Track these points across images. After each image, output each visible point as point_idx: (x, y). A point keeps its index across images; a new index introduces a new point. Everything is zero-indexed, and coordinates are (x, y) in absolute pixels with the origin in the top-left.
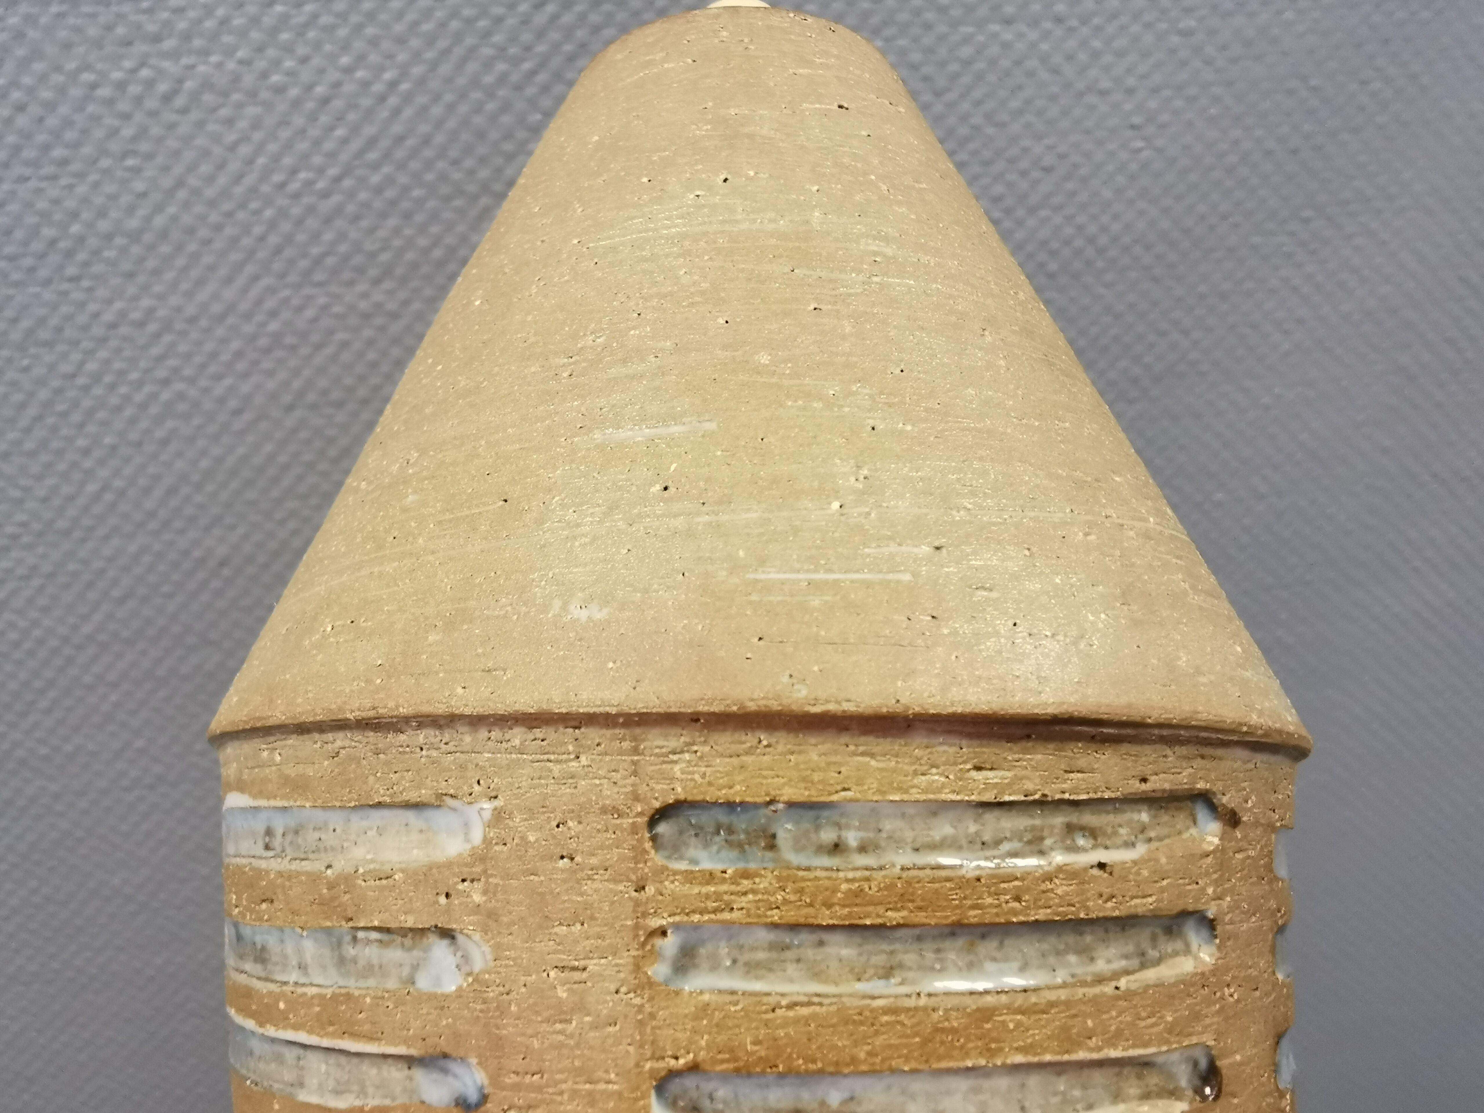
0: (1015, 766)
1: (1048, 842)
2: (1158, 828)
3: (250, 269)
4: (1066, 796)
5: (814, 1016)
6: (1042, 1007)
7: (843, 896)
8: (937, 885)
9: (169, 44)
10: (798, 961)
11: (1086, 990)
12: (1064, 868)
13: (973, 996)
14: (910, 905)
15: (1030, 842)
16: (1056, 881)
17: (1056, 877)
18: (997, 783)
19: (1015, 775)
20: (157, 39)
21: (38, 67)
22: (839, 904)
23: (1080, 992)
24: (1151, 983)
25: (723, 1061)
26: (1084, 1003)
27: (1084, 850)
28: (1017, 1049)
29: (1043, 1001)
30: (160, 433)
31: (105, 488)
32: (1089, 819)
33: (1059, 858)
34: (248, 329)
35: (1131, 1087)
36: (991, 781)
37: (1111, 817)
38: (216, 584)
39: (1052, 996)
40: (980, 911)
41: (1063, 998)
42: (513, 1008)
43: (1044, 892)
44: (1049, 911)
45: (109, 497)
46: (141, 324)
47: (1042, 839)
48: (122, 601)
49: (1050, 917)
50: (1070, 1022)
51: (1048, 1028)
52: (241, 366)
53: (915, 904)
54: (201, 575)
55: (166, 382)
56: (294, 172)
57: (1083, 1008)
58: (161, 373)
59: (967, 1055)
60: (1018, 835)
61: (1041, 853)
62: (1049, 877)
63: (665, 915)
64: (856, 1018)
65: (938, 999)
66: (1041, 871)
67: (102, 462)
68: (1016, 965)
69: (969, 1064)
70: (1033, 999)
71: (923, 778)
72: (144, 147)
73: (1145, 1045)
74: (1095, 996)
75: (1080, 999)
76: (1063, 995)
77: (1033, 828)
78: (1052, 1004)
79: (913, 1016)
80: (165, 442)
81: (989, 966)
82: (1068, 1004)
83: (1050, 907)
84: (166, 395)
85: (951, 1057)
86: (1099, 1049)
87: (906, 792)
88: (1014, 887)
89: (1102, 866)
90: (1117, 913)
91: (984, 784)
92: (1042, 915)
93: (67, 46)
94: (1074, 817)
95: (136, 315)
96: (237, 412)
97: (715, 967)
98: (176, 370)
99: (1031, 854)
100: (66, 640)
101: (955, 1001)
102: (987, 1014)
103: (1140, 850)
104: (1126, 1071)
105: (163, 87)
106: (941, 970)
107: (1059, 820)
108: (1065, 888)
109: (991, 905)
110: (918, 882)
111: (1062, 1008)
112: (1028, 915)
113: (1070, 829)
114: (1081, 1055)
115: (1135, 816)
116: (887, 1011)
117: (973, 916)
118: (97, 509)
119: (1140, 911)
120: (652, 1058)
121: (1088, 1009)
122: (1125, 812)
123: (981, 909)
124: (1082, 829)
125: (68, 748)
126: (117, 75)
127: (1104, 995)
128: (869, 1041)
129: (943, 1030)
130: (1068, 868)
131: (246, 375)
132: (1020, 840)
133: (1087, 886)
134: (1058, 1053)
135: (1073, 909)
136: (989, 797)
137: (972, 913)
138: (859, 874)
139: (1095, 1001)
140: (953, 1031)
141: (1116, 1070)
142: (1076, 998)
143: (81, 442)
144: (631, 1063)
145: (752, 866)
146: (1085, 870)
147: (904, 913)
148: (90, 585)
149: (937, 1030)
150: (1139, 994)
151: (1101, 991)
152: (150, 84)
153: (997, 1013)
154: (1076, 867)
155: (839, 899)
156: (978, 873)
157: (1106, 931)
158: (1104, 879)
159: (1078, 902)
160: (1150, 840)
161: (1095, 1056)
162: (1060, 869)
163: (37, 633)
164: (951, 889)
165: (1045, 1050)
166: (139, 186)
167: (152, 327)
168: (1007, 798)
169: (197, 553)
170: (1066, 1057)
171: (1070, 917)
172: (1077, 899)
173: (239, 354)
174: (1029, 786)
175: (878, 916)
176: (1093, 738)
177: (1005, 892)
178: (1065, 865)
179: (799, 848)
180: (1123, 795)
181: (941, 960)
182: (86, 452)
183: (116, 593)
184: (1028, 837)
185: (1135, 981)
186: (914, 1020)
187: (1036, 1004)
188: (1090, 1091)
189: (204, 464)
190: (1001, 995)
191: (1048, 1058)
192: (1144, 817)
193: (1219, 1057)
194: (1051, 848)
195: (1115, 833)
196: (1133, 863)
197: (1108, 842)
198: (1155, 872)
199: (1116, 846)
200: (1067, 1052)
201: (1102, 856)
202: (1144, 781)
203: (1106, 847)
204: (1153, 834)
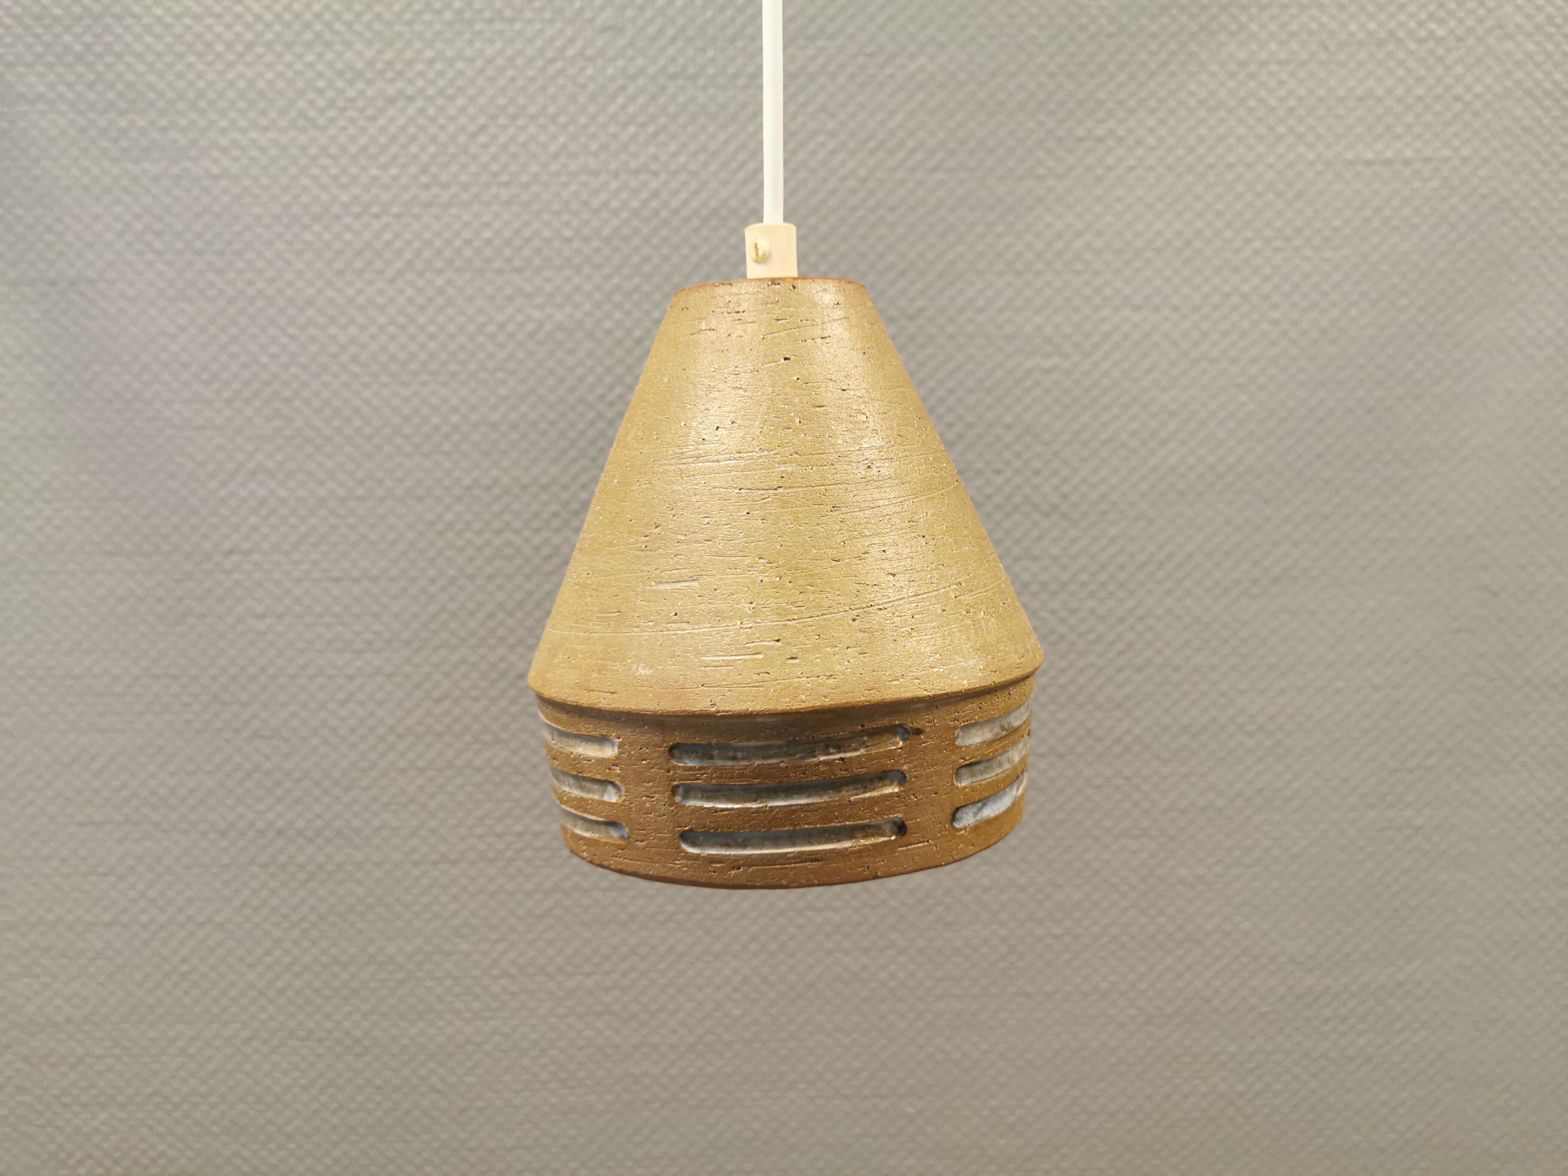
1: (817, 752)
2: (873, 742)
3: (572, 453)
6: (816, 809)
9: (539, 300)
10: (724, 795)
11: (835, 803)
12: (823, 762)
13: (788, 807)
16: (820, 766)
19: (800, 730)
20: (530, 296)
21: (450, 311)
23: (832, 804)
24: (866, 797)
25: (700, 828)
26: (834, 808)
27: (834, 754)
30: (489, 570)
31: (443, 609)
32: (836, 742)
33: (822, 758)
34: (564, 496)
37: (849, 742)
38: (512, 693)
41: (825, 805)
42: (634, 809)
43: (815, 770)
45: (444, 616)
46: (487, 488)
47: (815, 751)
48: (439, 701)
50: (828, 814)
52: (556, 523)
53: (763, 777)
54: (502, 685)
55: (499, 532)
56: (611, 388)
58: (497, 525)
59: (785, 826)
61: (814, 757)
62: (816, 765)
65: (773, 808)
66: (814, 763)
67: (443, 589)
68: (806, 796)
69: (786, 829)
71: (764, 734)
72: (511, 366)
73: (863, 820)
74: (839, 804)
77: (811, 748)
80: (491, 577)
81: (795, 796)
83: (818, 775)
84: (498, 542)
86: (842, 822)
89: (842, 759)
90: (849, 775)
92: (814, 778)
93: (471, 299)
94: (829, 743)
95: (486, 481)
96: (548, 558)
98: (507, 524)
99: (811, 758)
100: (392, 729)
101: (781, 809)
102: (793, 813)
103: (862, 751)
105: (530, 327)
106: (775, 797)
107: (821, 744)
108: (825, 768)
109: (793, 776)
110: (764, 769)
111: (822, 810)
112: (809, 779)
113: (827, 747)
114: (832, 824)
115: (861, 740)
116: (755, 812)
117: (786, 780)
118: (434, 626)
119: (861, 773)
120: (678, 827)
121: (835, 810)
122: (855, 738)
124: (833, 746)
125: (376, 822)
126: (500, 318)
129: (776, 818)
130: (826, 761)
131: (557, 531)
132: (806, 753)
133: (835, 768)
135: (828, 775)
136: (790, 739)
139: (838, 806)
140: (779, 819)
141: (852, 828)
142: (831, 806)
143: (432, 573)
144: (671, 828)
146: (834, 761)
148: (418, 686)
149: (773, 819)
150: (860, 801)
151: (842, 802)
152: (522, 325)
153: (797, 812)
154: (830, 761)
156: (787, 766)
157: (847, 781)
158: (843, 765)
159: (831, 773)
160: (867, 747)
162: (821, 762)
163: (371, 722)
164: (777, 771)
166: (503, 391)
167: (497, 491)
169: (502, 666)
171: (827, 779)
173: (556, 515)
178: (824, 760)
181: (775, 795)
182: (433, 581)
183: (437, 694)
184: (809, 751)
185: (858, 798)
186: (765, 815)
188: (839, 836)
189: (519, 596)
192: (866, 739)
193: (906, 821)
194: (819, 755)
195: (850, 746)
196: (858, 756)
197: (846, 750)
198: (868, 759)
199: (850, 751)
200: (826, 823)
201: (842, 755)
202: (863, 726)
203: (845, 752)
204: (869, 744)
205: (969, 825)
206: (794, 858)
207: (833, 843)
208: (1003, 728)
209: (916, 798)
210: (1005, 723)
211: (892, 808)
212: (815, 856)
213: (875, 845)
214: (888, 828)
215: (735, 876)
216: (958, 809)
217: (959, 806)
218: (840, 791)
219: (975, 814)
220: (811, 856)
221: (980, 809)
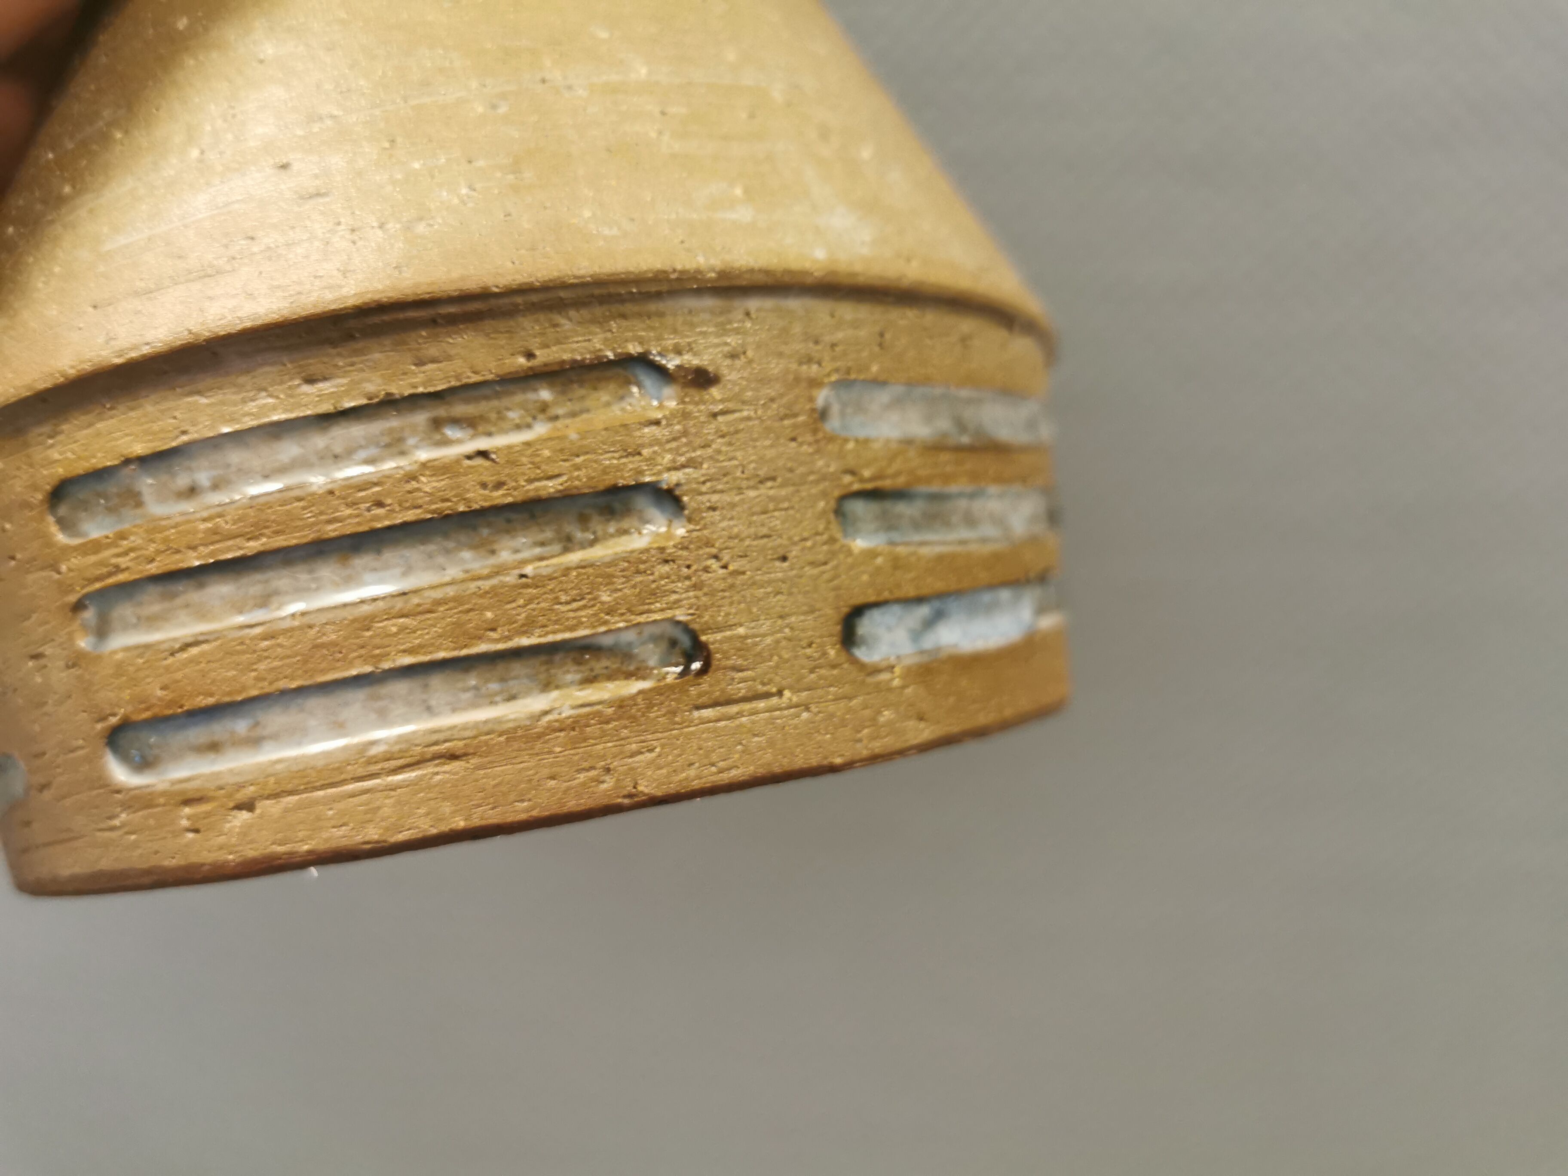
0: (350, 371)
1: (411, 441)
2: (569, 403)
4: (421, 390)
5: (203, 654)
6: (427, 606)
7: (203, 535)
8: (288, 507)
10: (187, 606)
11: (480, 583)
12: (429, 464)
13: (348, 608)
14: (266, 531)
15: (388, 446)
16: (423, 479)
17: (421, 475)
18: (333, 393)
19: (352, 381)
22: (202, 545)
23: (473, 586)
24: (573, 565)
26: (481, 596)
27: (459, 441)
28: (404, 651)
29: (429, 601)
32: (460, 409)
33: (424, 455)
35: (568, 672)
36: (326, 392)
37: (495, 403)
39: (438, 594)
40: (340, 524)
41: (452, 594)
43: (410, 492)
44: (419, 511)
47: (402, 439)
49: (423, 516)
50: (465, 617)
51: (438, 626)
53: (271, 529)
57: (481, 601)
59: (351, 664)
60: (371, 441)
61: (403, 453)
62: (411, 477)
63: (78, 588)
64: (238, 648)
65: (312, 616)
66: (402, 472)
68: (398, 571)
69: (354, 672)
70: (416, 600)
71: (254, 404)
73: (572, 629)
74: (493, 588)
75: (474, 593)
76: (451, 591)
77: (391, 431)
78: (438, 602)
79: (291, 637)
81: (368, 577)
82: (458, 600)
83: (420, 507)
85: (334, 669)
86: (509, 638)
87: (238, 421)
88: (373, 494)
89: (483, 454)
90: (510, 500)
91: (318, 396)
92: (410, 516)
94: (441, 412)
97: (127, 627)
99: (392, 456)
101: (330, 616)
102: (366, 622)
103: (541, 429)
104: (558, 658)
106: (317, 589)
107: (421, 418)
108: (435, 484)
109: (350, 516)
110: (271, 507)
111: (451, 604)
112: (395, 518)
113: (437, 424)
114: (483, 647)
115: (531, 396)
116: (265, 637)
117: (332, 530)
119: (543, 494)
120: (99, 721)
121: (485, 601)
122: (513, 393)
123: (341, 522)
124: (455, 422)
127: (503, 585)
128: (255, 667)
129: (323, 646)
130: (436, 463)
132: (377, 445)
133: (464, 478)
134: (455, 649)
135: (449, 504)
136: (326, 407)
137: (330, 527)
138: (213, 511)
139: (493, 592)
140: (334, 644)
141: (543, 658)
142: (468, 592)
145: (126, 526)
146: (458, 461)
147: (264, 540)
149: (316, 647)
150: (555, 578)
151: (501, 581)
153: (377, 619)
154: (447, 461)
155: (200, 539)
156: (330, 487)
157: (509, 521)
158: (486, 469)
159: (455, 496)
160: (556, 418)
161: (501, 646)
162: (424, 465)
164: (304, 508)
165: (439, 649)
168: (348, 404)
170: (464, 652)
171: (446, 512)
172: (453, 493)
174: (370, 388)
175: (241, 548)
176: (433, 322)
177: (363, 500)
178: (430, 461)
179: (162, 499)
180: (498, 376)
181: (315, 580)
184: (386, 440)
185: (547, 566)
186: (293, 640)
187: (419, 605)
188: (511, 683)
190: (378, 602)
191: (442, 655)
192: (545, 394)
193: (704, 632)
194: (416, 447)
195: (501, 417)
196: (528, 444)
197: (493, 429)
198: (562, 450)
199: (504, 431)
200: (465, 646)
201: (483, 444)
202: (530, 355)
203: (489, 434)
204: (560, 411)
205: (898, 657)
206: (388, 757)
207: (493, 703)
208: (961, 425)
209: (725, 567)
210: (969, 414)
211: (653, 593)
212: (447, 745)
213: (622, 705)
214: (651, 655)
215: (244, 832)
216: (858, 612)
217: (859, 600)
218: (493, 552)
219: (916, 635)
220: (436, 748)
221: (929, 624)
